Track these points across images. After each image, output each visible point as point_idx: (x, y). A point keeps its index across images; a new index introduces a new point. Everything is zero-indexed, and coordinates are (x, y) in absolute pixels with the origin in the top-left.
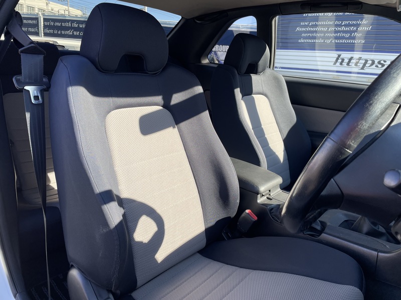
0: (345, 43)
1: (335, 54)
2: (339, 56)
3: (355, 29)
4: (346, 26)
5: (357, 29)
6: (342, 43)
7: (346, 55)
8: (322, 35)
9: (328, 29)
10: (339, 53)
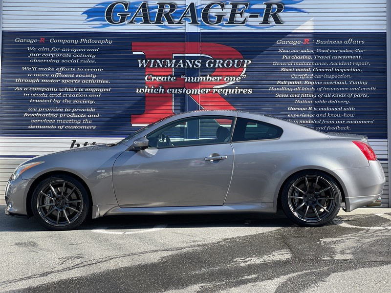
0: (77, 129)
1: (69, 140)
2: (74, 141)
3: (85, 116)
4: (75, 113)
5: (87, 117)
6: (75, 129)
7: (81, 141)
8: (54, 121)
9: (58, 116)
10: (74, 138)
